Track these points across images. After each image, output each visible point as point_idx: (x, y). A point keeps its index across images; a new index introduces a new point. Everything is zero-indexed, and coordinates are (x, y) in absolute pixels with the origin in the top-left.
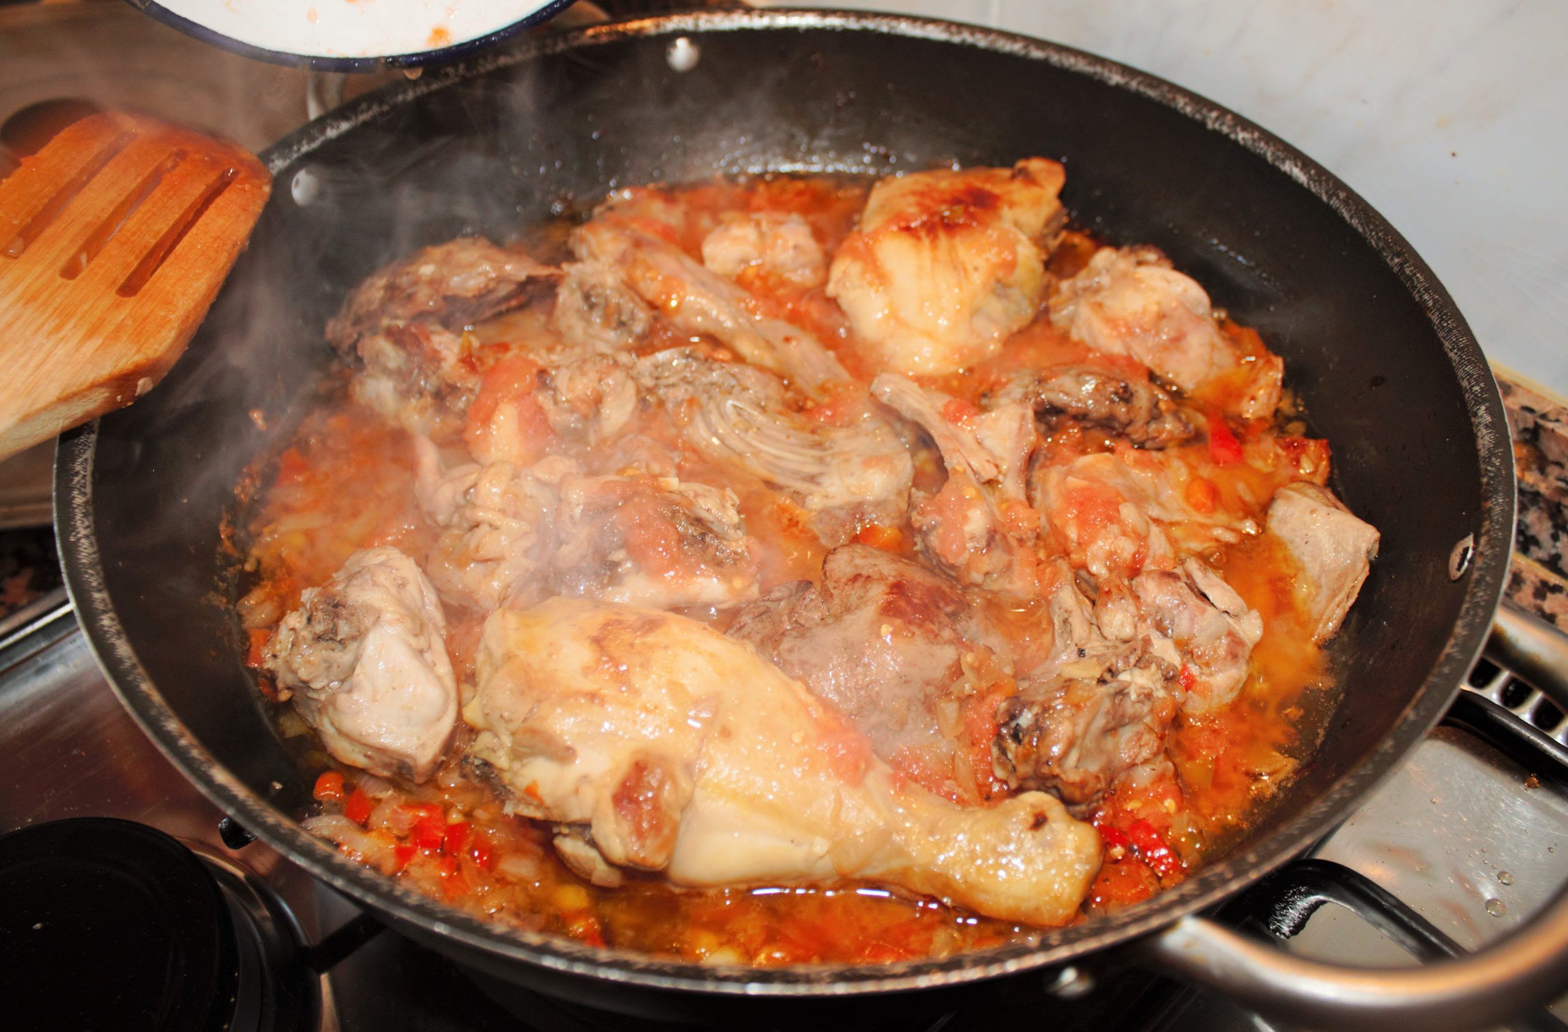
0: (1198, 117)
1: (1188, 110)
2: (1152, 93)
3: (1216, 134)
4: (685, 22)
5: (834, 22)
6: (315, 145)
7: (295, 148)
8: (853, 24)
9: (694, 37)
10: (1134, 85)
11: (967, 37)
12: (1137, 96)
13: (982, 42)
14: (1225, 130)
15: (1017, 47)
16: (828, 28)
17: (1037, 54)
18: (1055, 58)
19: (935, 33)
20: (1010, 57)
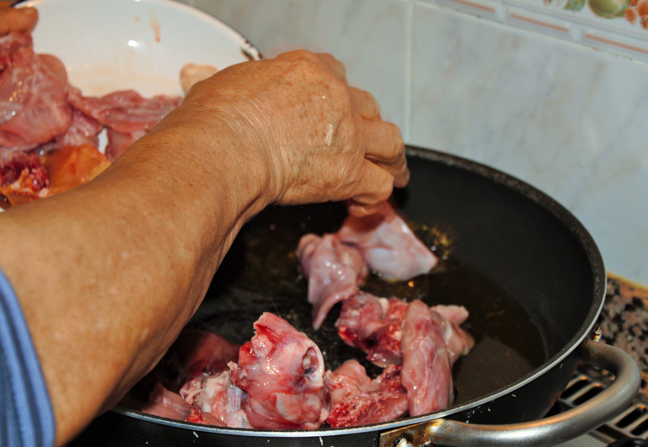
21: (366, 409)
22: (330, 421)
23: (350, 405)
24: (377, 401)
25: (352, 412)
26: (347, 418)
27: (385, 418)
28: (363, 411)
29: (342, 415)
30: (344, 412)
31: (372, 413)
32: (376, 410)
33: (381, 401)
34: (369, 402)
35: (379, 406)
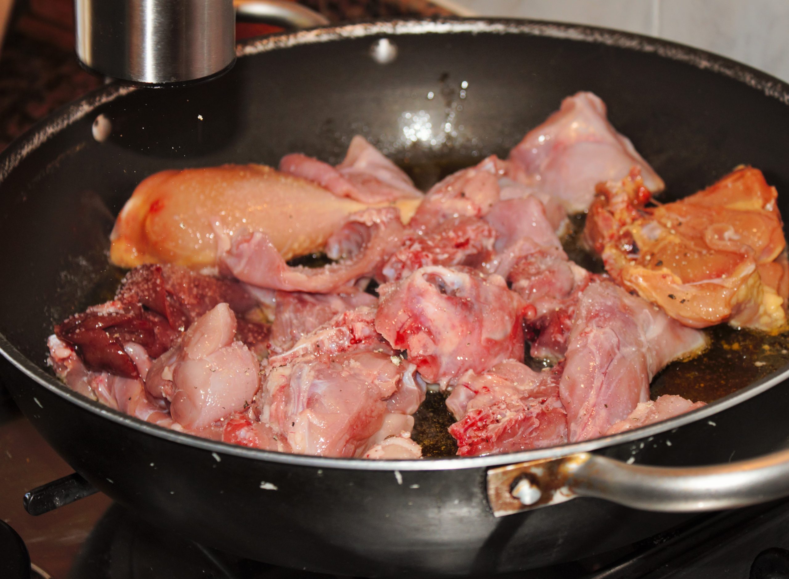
0: (759, 87)
1: (753, 82)
2: (729, 72)
3: (771, 98)
4: (386, 28)
5: (499, 28)
6: (111, 98)
7: (97, 99)
8: (513, 30)
9: (393, 38)
10: (716, 67)
11: (598, 37)
12: (719, 75)
13: (609, 41)
14: (776, 94)
15: (633, 44)
16: (495, 32)
17: (648, 48)
18: (661, 51)
19: (573, 35)
20: (629, 51)
21: (514, 425)
22: (456, 435)
23: (492, 415)
24: (534, 415)
25: (491, 426)
26: (483, 434)
27: (544, 443)
28: (508, 428)
29: (475, 428)
30: (480, 424)
31: (523, 433)
32: (531, 429)
33: (542, 415)
34: (521, 416)
35: (537, 423)
